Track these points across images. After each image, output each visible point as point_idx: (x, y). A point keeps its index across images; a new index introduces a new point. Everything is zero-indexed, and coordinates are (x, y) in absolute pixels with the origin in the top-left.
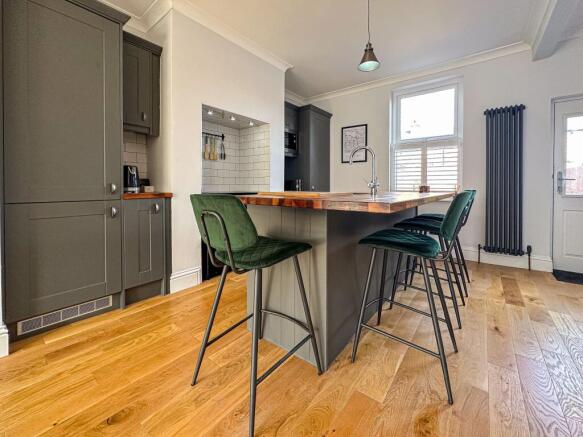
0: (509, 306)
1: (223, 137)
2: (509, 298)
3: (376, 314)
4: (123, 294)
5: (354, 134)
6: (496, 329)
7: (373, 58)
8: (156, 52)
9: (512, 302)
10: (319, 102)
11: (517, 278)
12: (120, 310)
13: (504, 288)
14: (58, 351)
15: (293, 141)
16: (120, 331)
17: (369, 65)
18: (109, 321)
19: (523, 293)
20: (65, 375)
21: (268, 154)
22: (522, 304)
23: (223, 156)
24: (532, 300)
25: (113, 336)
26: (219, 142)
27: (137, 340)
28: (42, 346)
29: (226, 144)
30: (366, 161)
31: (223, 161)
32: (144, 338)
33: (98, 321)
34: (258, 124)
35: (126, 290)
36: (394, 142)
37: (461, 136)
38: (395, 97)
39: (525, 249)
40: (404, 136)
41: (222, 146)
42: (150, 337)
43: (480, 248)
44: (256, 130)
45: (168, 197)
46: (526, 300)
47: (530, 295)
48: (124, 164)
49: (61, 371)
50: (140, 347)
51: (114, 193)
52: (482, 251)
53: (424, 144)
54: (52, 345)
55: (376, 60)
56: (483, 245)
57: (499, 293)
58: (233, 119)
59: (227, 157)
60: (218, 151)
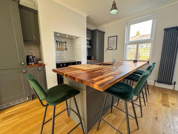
0: (163, 107)
1: (66, 42)
2: (164, 103)
3: (110, 109)
4: (31, 96)
5: (112, 40)
6: (156, 118)
7: (116, 8)
8: (36, 13)
9: (164, 105)
10: (100, 28)
11: (168, 94)
12: (31, 101)
13: (162, 98)
14: (7, 117)
15: (91, 43)
16: (27, 110)
17: (114, 12)
18: (26, 105)
19: (170, 101)
20: (4, 127)
21: (81, 48)
22: (169, 106)
23: (66, 49)
24: (173, 104)
25: (25, 112)
26: (64, 44)
27: (31, 114)
28: (4, 114)
29: (67, 45)
30: (116, 49)
31: (66, 51)
32: (33, 113)
33: (23, 105)
34: (77, 38)
35: (32, 96)
36: (127, 42)
37: (153, 39)
38: (128, 24)
39: (173, 83)
40: (131, 40)
41: (66, 46)
42: (35, 113)
43: (155, 81)
44: (76, 40)
45: (44, 65)
46: (170, 105)
47: (173, 102)
48: (26, 55)
49: (4, 125)
50: (31, 117)
51: (23, 65)
52: (156, 82)
53: (138, 43)
54: (6, 114)
55: (117, 9)
56: (157, 80)
57: (160, 101)
58: (67, 36)
59: (68, 49)
60: (64, 47)
